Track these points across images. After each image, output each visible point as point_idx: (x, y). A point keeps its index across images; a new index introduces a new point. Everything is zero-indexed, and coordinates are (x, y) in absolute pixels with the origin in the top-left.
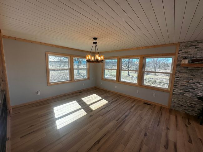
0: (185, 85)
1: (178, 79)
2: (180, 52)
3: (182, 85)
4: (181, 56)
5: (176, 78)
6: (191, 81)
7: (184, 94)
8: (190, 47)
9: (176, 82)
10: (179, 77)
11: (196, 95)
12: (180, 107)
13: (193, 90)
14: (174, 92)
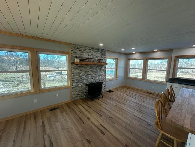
0: (78, 78)
1: (74, 74)
2: (72, 52)
3: (76, 79)
4: (73, 55)
5: (73, 74)
6: (80, 75)
7: (79, 86)
8: (77, 49)
9: (73, 77)
10: (74, 73)
11: (84, 83)
12: (77, 96)
13: (82, 81)
14: (73, 87)
